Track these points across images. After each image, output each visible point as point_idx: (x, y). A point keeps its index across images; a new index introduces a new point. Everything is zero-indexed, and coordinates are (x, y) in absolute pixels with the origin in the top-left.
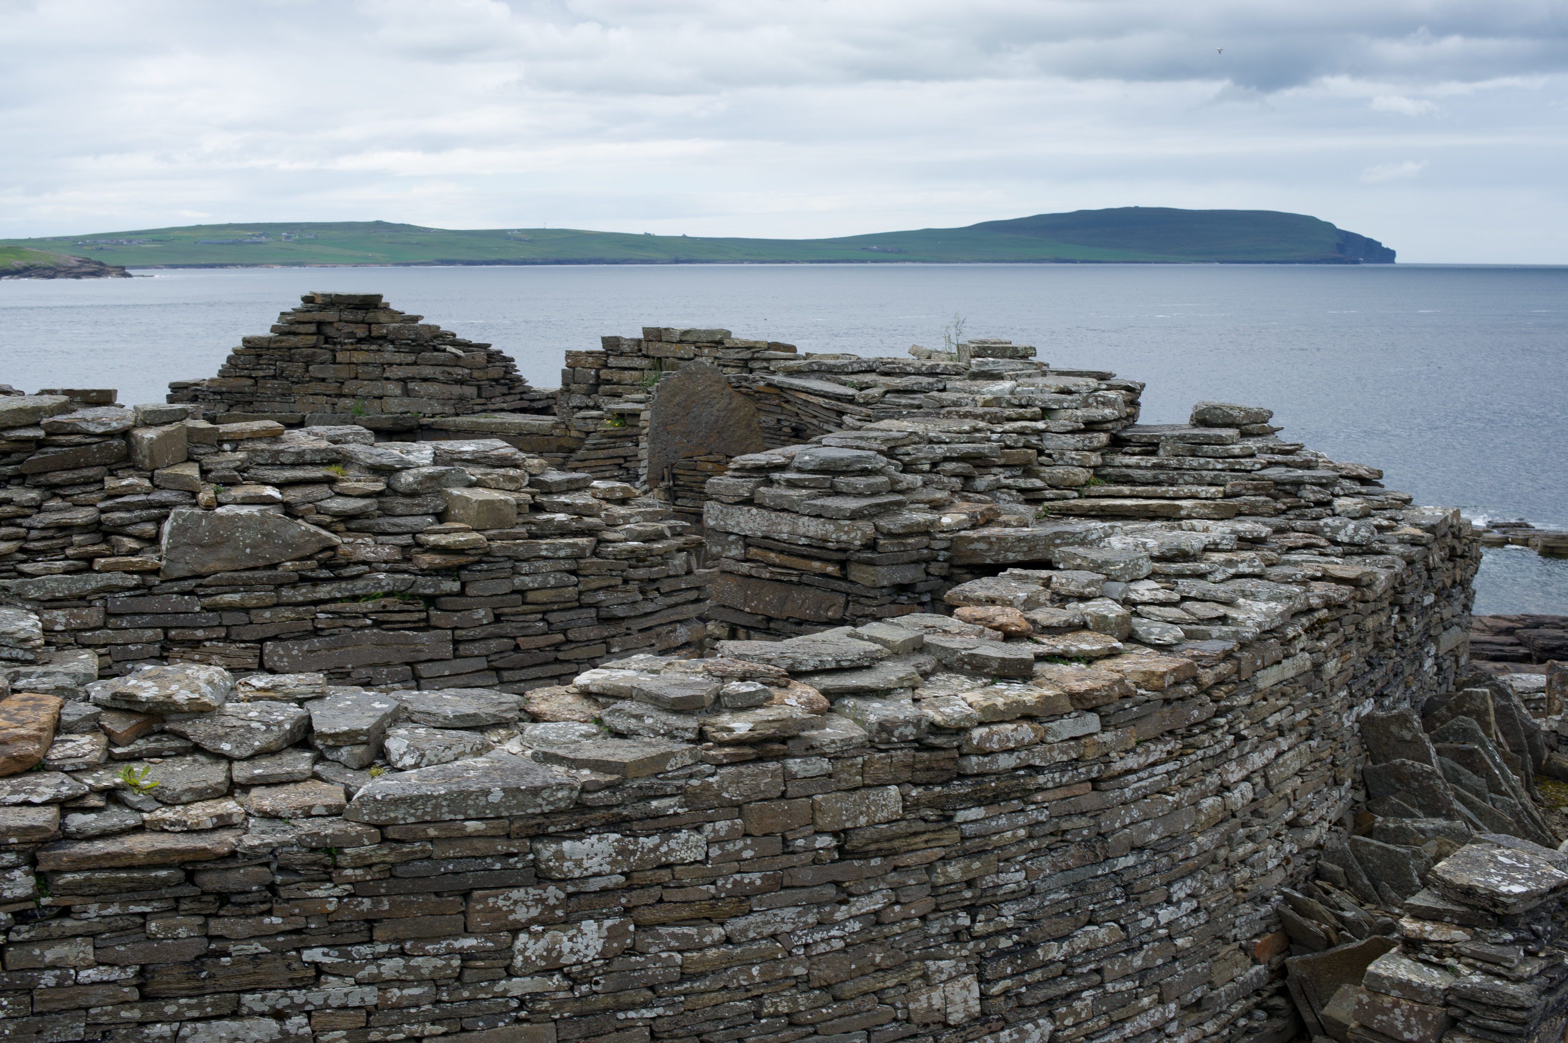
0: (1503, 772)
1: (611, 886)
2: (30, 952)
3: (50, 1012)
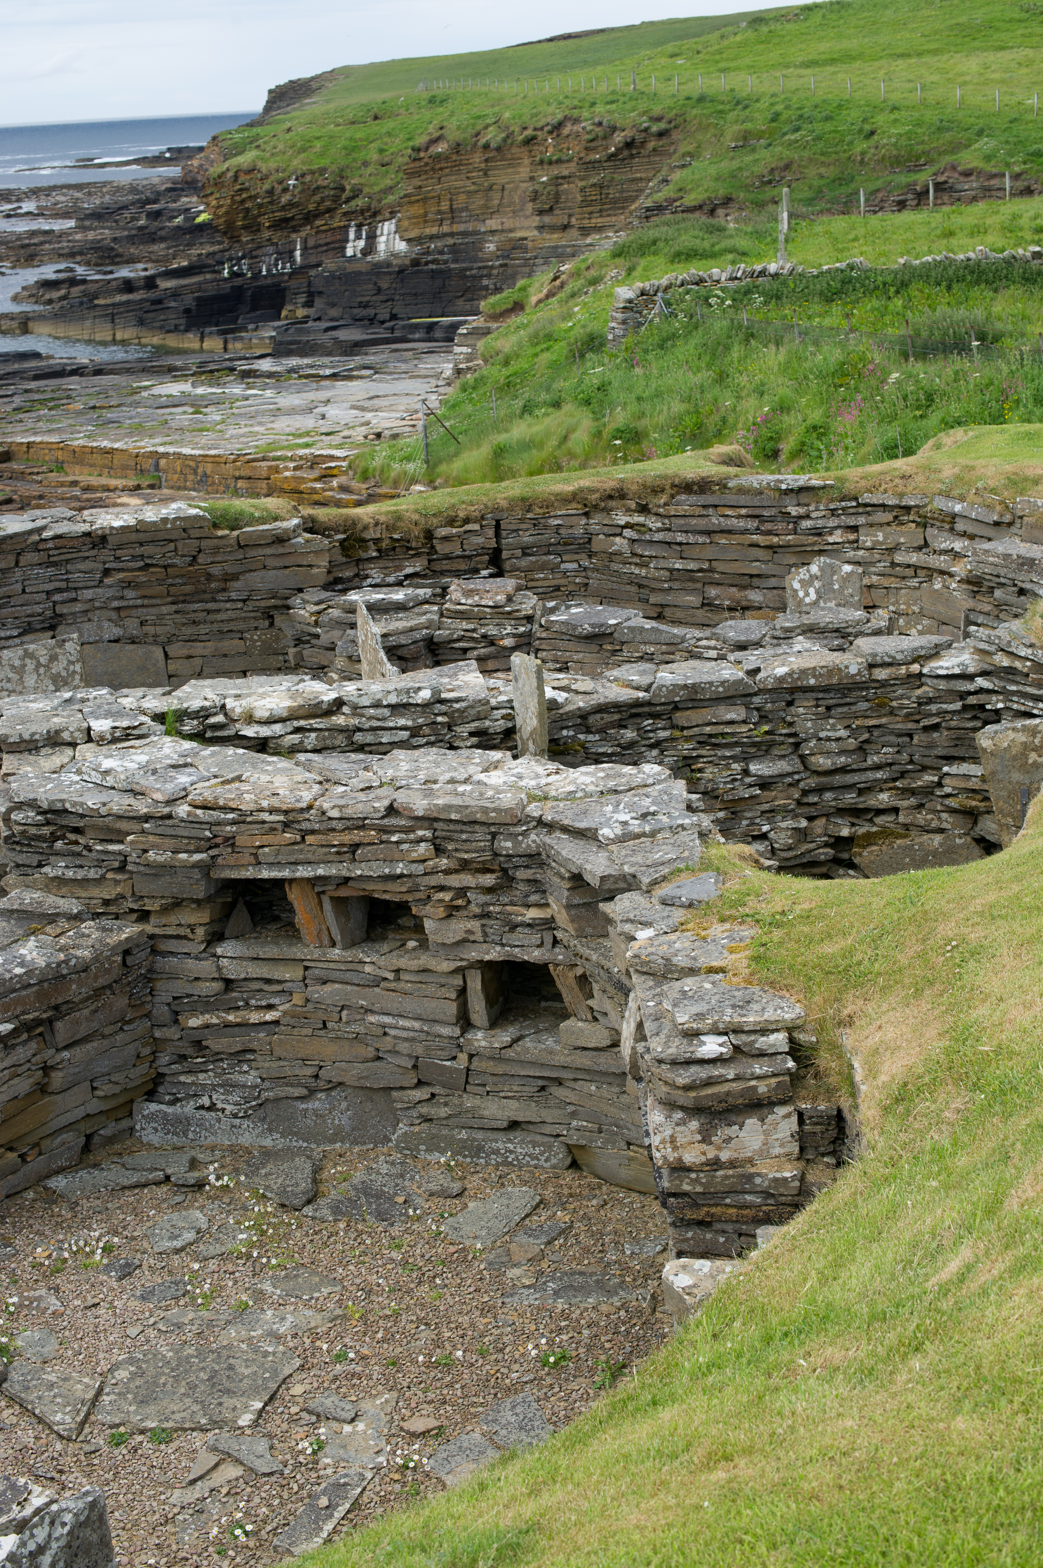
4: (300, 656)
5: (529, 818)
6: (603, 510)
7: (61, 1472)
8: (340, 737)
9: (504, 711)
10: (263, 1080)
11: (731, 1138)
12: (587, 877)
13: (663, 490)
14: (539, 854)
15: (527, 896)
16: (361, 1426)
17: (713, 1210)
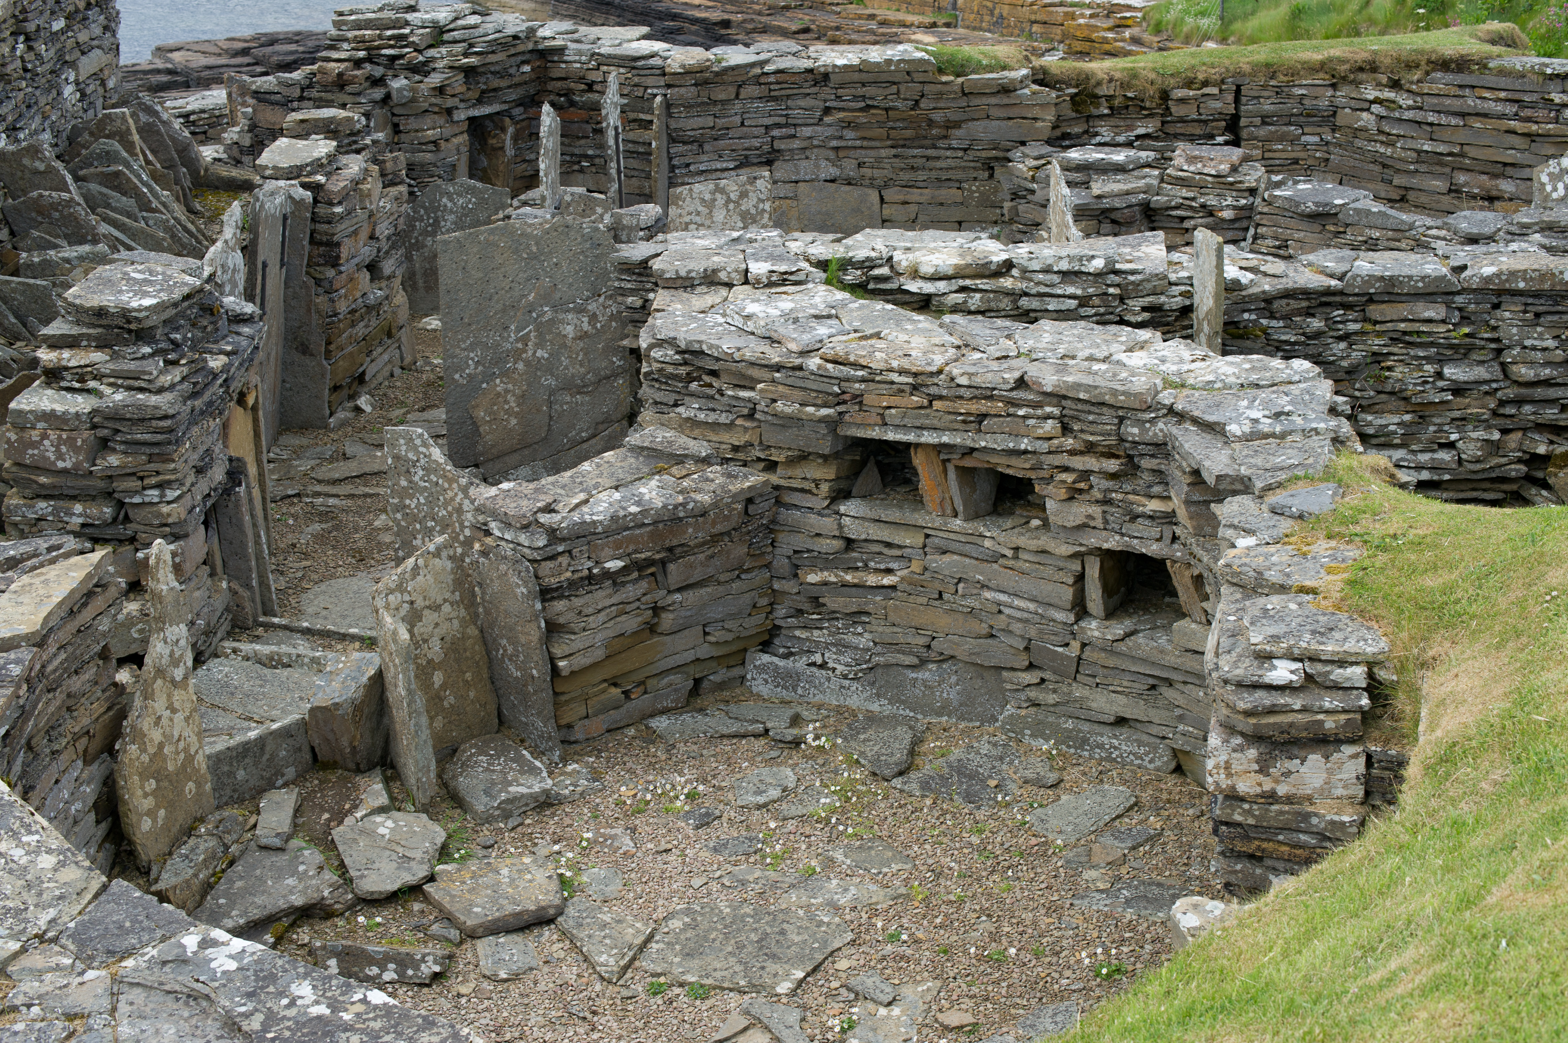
0: (151, 190)
4: (1015, 210)
5: (1159, 406)
6: (1351, 82)
7: (594, 1013)
8: (1006, 300)
9: (1183, 288)
10: (875, 644)
11: (1290, 773)
12: (1205, 475)
13: (1417, 66)
14: (1165, 444)
15: (1150, 486)
16: (896, 1011)
17: (1265, 845)
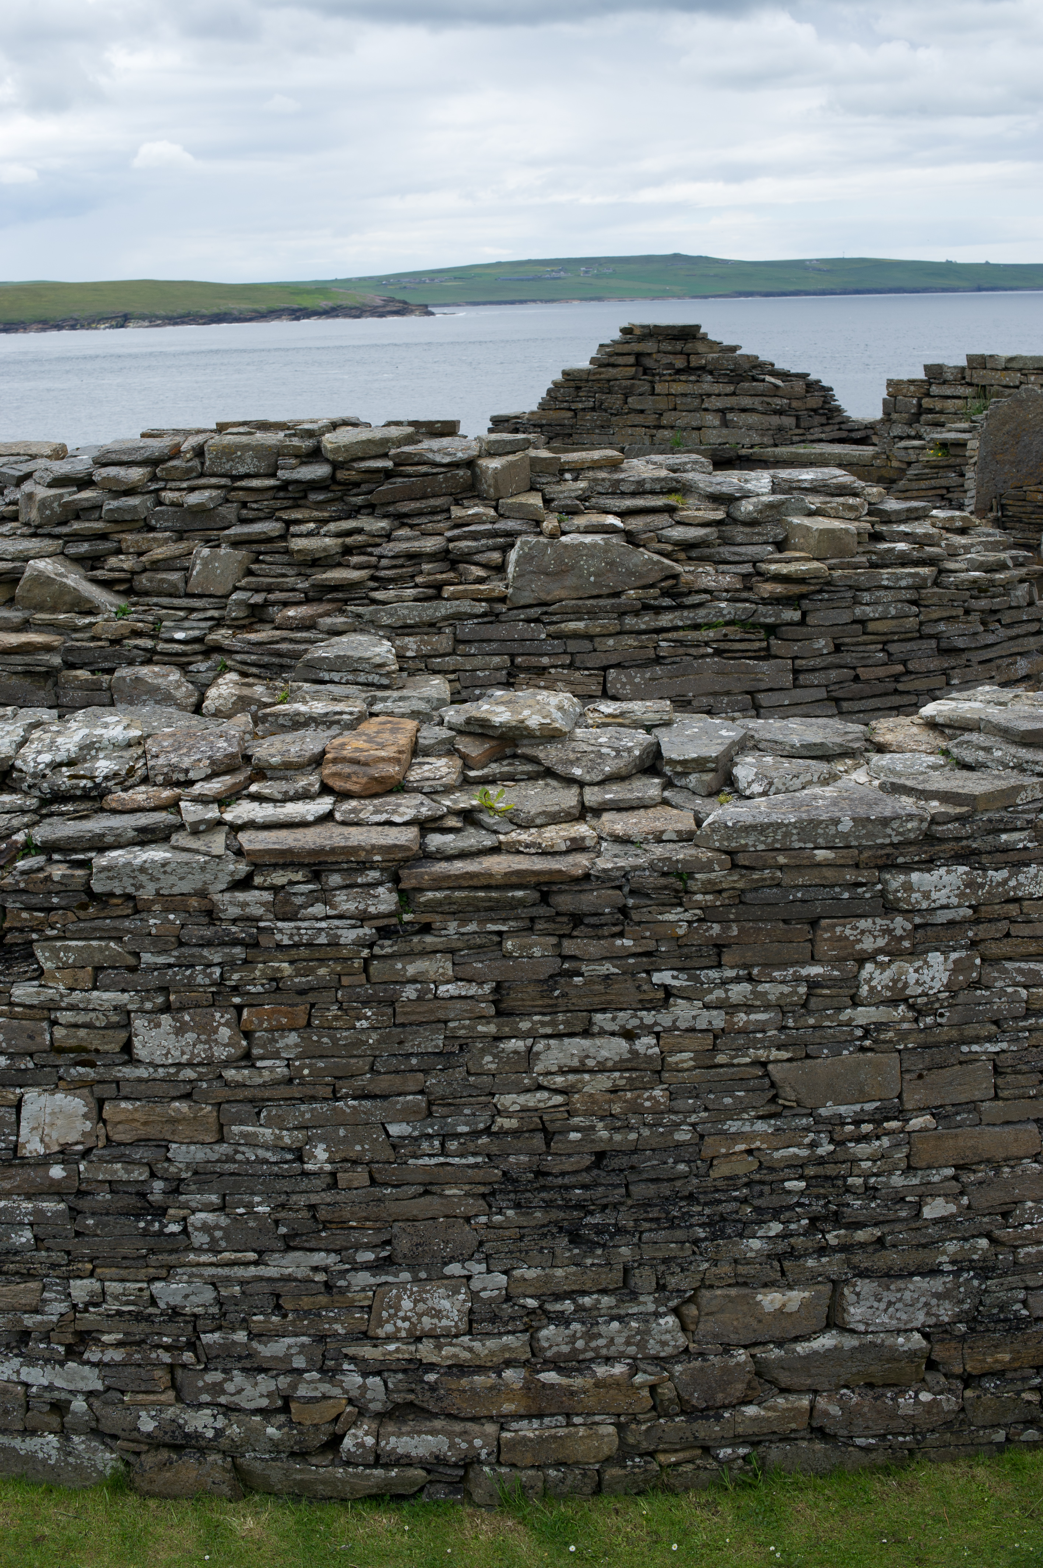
1: (958, 919)
2: (393, 966)
3: (411, 1024)
